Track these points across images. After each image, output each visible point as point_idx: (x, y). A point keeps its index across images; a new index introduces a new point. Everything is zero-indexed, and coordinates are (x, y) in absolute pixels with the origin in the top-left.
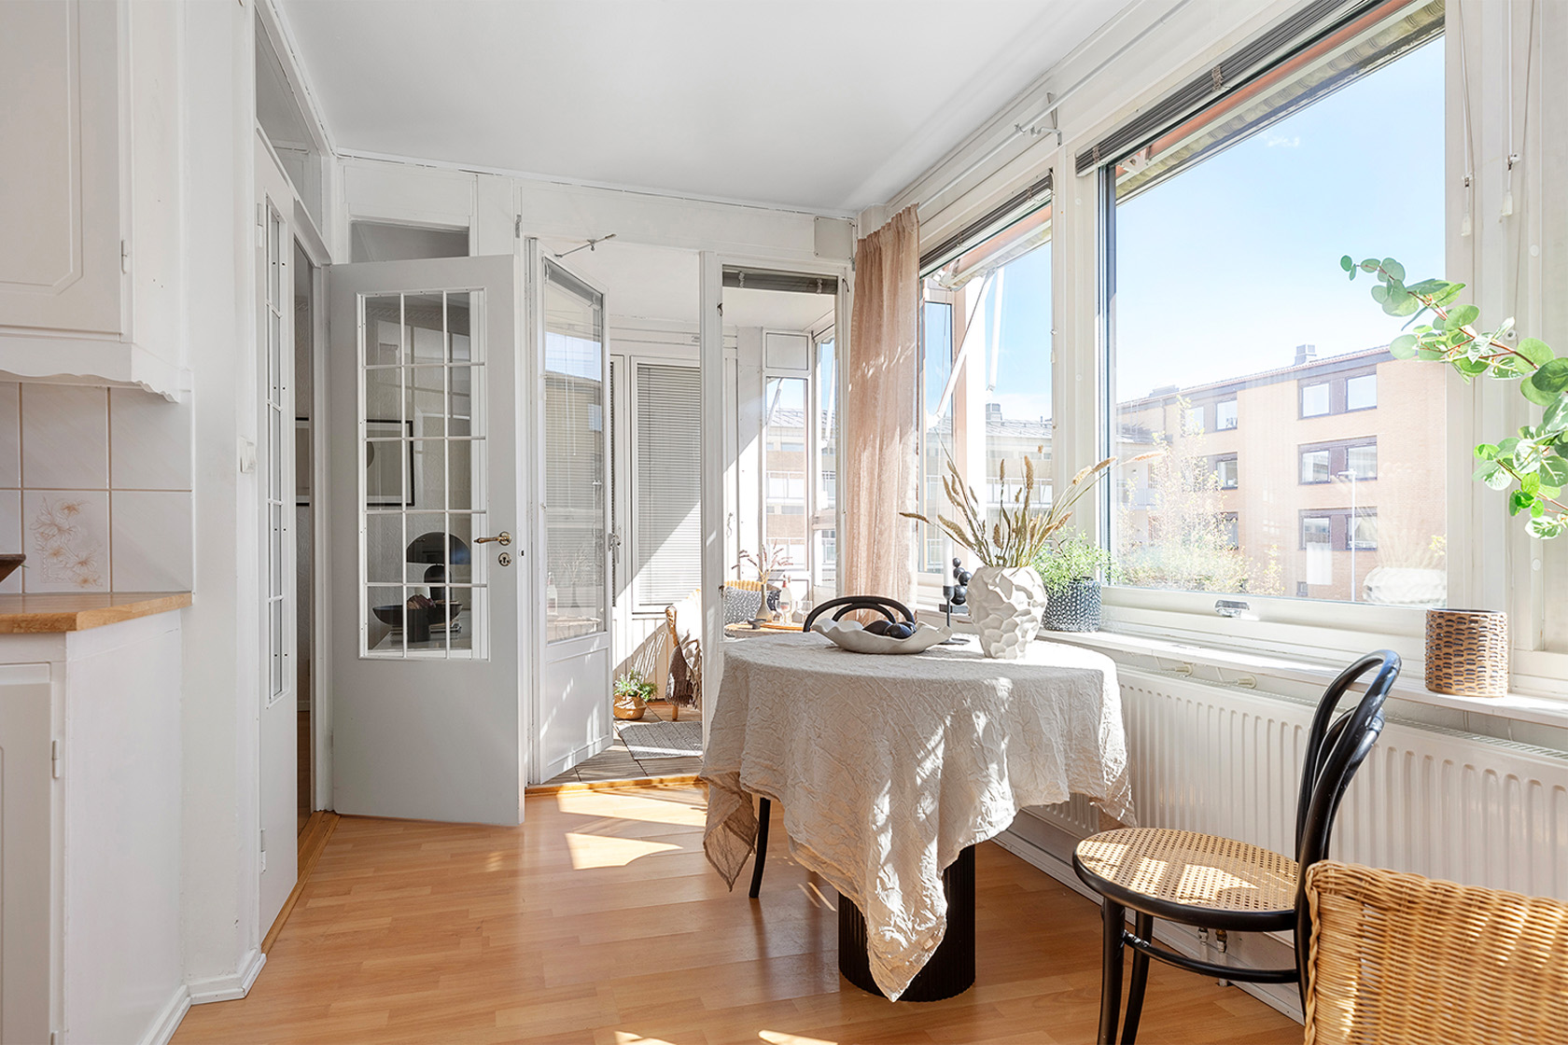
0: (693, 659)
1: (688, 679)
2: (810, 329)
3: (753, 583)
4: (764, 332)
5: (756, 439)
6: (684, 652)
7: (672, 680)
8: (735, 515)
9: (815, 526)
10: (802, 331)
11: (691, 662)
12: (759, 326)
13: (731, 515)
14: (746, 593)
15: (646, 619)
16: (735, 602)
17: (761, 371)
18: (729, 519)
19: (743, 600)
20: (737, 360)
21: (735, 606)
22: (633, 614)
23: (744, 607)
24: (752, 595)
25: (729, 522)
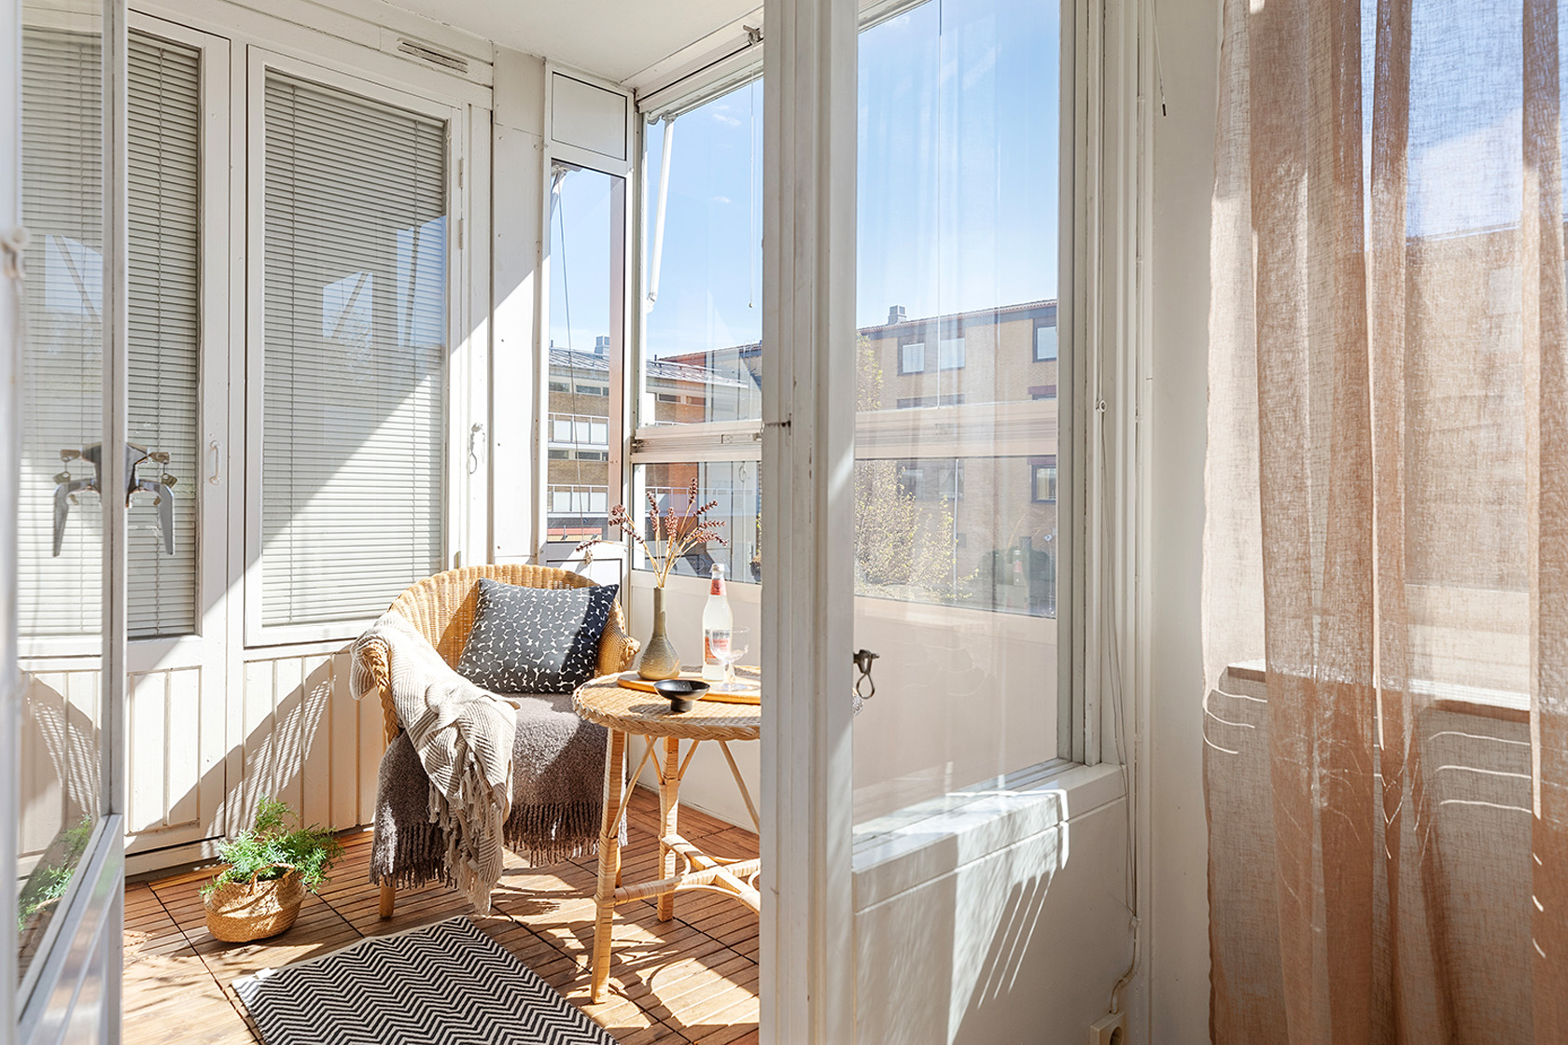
0: (448, 771)
1: (432, 820)
2: (631, 83)
3: (524, 570)
4: (549, 68)
5: (530, 278)
6: (423, 754)
7: (391, 828)
8: (485, 429)
9: (636, 457)
10: (617, 84)
11: (441, 781)
12: (539, 53)
13: (476, 428)
14: (534, 594)
15: (278, 659)
16: (510, 614)
17: (541, 146)
18: (472, 436)
19: (532, 609)
20: (492, 112)
21: (515, 625)
22: (245, 648)
23: (539, 627)
24: (548, 597)
25: (472, 444)
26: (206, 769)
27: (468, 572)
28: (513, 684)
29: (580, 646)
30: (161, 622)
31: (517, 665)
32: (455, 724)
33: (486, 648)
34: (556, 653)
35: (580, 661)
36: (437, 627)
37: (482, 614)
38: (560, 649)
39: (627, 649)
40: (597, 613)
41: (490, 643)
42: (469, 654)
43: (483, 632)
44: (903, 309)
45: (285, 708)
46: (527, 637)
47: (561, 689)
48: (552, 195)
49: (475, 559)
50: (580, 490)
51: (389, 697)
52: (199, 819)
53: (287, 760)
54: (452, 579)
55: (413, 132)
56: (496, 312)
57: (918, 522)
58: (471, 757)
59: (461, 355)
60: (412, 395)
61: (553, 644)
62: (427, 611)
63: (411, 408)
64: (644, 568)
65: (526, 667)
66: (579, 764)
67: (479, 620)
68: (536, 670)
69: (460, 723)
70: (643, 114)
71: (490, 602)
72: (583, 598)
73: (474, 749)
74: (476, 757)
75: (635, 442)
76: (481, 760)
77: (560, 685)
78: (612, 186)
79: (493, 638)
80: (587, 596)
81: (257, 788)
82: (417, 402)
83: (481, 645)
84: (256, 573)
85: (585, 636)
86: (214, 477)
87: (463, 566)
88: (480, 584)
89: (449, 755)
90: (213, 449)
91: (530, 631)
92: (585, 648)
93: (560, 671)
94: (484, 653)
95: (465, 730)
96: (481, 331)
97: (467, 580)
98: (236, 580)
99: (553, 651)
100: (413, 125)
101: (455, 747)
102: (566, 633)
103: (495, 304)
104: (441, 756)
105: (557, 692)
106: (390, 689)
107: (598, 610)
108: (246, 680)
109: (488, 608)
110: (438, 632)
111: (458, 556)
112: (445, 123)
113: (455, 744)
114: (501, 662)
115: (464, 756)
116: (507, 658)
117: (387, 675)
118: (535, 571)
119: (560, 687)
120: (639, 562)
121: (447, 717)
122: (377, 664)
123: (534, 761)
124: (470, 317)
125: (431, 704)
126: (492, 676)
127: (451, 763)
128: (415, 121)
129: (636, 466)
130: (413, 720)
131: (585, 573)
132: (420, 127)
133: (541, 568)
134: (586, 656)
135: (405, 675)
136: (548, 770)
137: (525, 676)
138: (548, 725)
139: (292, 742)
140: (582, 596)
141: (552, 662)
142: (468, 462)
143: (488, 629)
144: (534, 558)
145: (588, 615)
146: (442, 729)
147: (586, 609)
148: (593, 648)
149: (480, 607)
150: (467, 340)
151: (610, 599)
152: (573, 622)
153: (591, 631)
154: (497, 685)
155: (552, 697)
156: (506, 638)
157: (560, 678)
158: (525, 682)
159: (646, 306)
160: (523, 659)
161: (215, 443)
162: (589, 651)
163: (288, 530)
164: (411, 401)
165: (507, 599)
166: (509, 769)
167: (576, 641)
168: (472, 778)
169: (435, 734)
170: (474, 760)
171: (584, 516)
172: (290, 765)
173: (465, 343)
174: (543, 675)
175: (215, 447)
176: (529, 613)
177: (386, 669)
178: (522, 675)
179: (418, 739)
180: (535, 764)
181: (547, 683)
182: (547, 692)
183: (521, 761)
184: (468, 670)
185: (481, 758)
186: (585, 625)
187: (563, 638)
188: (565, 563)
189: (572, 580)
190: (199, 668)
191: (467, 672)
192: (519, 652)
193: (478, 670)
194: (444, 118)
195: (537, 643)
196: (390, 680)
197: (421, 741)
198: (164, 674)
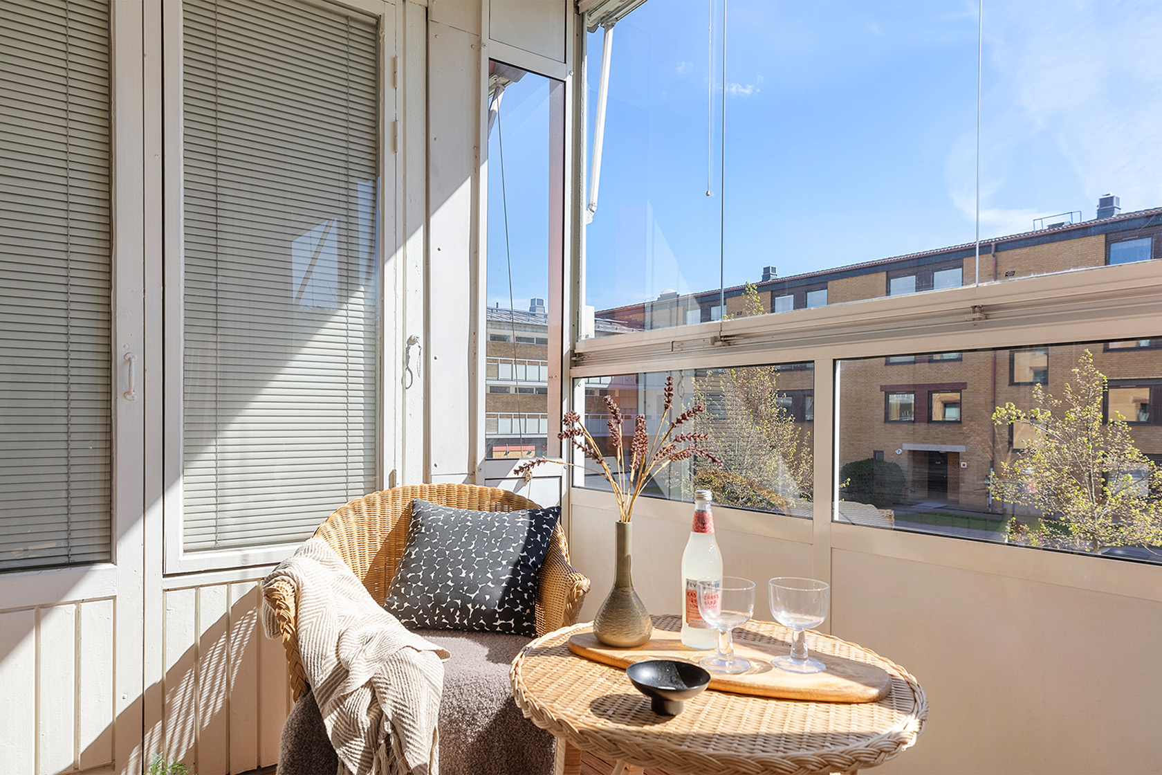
3: (460, 490)
5: (467, 185)
8: (421, 342)
14: (469, 518)
15: (201, 586)
16: (443, 540)
17: (478, 45)
18: (408, 349)
19: (466, 535)
20: (427, 8)
21: (447, 553)
22: (165, 576)
23: (473, 555)
24: (485, 522)
25: (408, 357)
26: (122, 706)
27: (401, 493)
28: (444, 621)
29: (519, 578)
30: (72, 549)
31: (449, 600)
32: (370, 684)
33: (415, 579)
34: (492, 586)
35: (519, 595)
36: (367, 553)
37: (414, 539)
38: (497, 581)
39: (575, 589)
40: (539, 539)
41: (420, 574)
42: (397, 586)
43: (413, 561)
44: (774, 269)
45: (209, 638)
46: (460, 567)
47: (498, 629)
48: (490, 112)
49: (411, 477)
50: (520, 417)
51: (293, 646)
52: (114, 760)
53: (208, 698)
54: (384, 500)
55: (344, 28)
56: (432, 220)
57: (797, 439)
58: (387, 728)
59: (396, 264)
60: (345, 307)
61: (489, 575)
62: (356, 535)
63: (344, 320)
64: (583, 485)
65: (459, 602)
66: (518, 731)
67: (410, 546)
68: (470, 606)
69: (376, 683)
70: (583, 14)
71: (422, 525)
72: (522, 522)
73: (390, 717)
74: (393, 728)
75: (575, 355)
76: (398, 731)
77: (498, 624)
78: (551, 90)
79: (424, 568)
80: (527, 520)
81: (175, 728)
82: (351, 313)
83: (410, 575)
84: (177, 495)
85: (525, 566)
86: (128, 393)
87: (399, 486)
88: (413, 505)
89: (360, 725)
90: (127, 361)
91: (463, 560)
92: (525, 580)
93: (496, 608)
94: (414, 585)
95: (381, 693)
96: (417, 239)
97: (399, 502)
98: (154, 502)
99: (490, 584)
100: (343, 21)
101: (368, 713)
102: (504, 563)
103: (431, 211)
104: (350, 727)
105: (493, 631)
106: (295, 637)
107: (539, 536)
108: (165, 610)
109: (419, 532)
110: (367, 557)
111: (393, 475)
112: (378, 18)
113: (368, 709)
114: (432, 595)
115: (379, 724)
116: (438, 591)
117: (293, 621)
118: (471, 491)
119: (497, 626)
120: (579, 480)
121: (359, 677)
122: (281, 608)
123: (464, 726)
124: (405, 225)
125: (342, 656)
126: (421, 612)
127: (362, 734)
128: (347, 17)
129: (576, 380)
130: (320, 677)
131: (523, 492)
132: (352, 24)
133: (478, 487)
134: (526, 589)
135: (314, 620)
136: (481, 738)
137: (458, 613)
138: (481, 682)
139: (214, 678)
140: (522, 519)
141: (488, 597)
142: (404, 375)
143: (419, 558)
144: (472, 476)
145: (527, 541)
146: (352, 693)
147: (526, 535)
148: (534, 580)
149: (413, 531)
150: (402, 249)
151: (552, 523)
152: (511, 550)
153: (531, 560)
154: (427, 621)
155: (488, 638)
156: (438, 567)
157: (497, 616)
158: (458, 619)
159: (586, 217)
160: (456, 592)
161: (128, 356)
162: (530, 584)
163: (213, 449)
164: (344, 313)
165: (440, 523)
166: (434, 738)
167: (515, 572)
168: (388, 754)
169: (345, 697)
170: (390, 731)
171: (523, 436)
172: (212, 702)
173: (400, 252)
174: (478, 612)
175: (130, 359)
176: (464, 540)
177: (292, 614)
178: (455, 612)
179: (325, 702)
180: (467, 730)
181: (482, 621)
182: (482, 630)
183: (449, 729)
184: (396, 604)
185: (399, 729)
186: (525, 554)
187: (500, 569)
188: (503, 481)
189: (511, 502)
190: (114, 598)
191: (395, 607)
192: (452, 584)
193: (406, 605)
194: (377, 13)
195: (472, 575)
196: (296, 626)
197: (327, 707)
198: (74, 606)
